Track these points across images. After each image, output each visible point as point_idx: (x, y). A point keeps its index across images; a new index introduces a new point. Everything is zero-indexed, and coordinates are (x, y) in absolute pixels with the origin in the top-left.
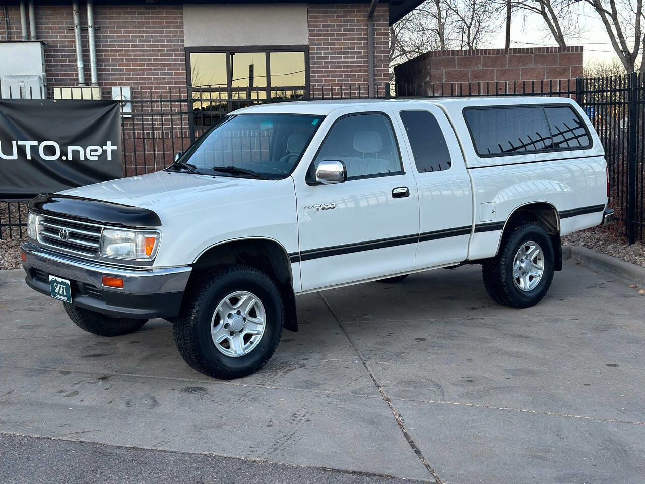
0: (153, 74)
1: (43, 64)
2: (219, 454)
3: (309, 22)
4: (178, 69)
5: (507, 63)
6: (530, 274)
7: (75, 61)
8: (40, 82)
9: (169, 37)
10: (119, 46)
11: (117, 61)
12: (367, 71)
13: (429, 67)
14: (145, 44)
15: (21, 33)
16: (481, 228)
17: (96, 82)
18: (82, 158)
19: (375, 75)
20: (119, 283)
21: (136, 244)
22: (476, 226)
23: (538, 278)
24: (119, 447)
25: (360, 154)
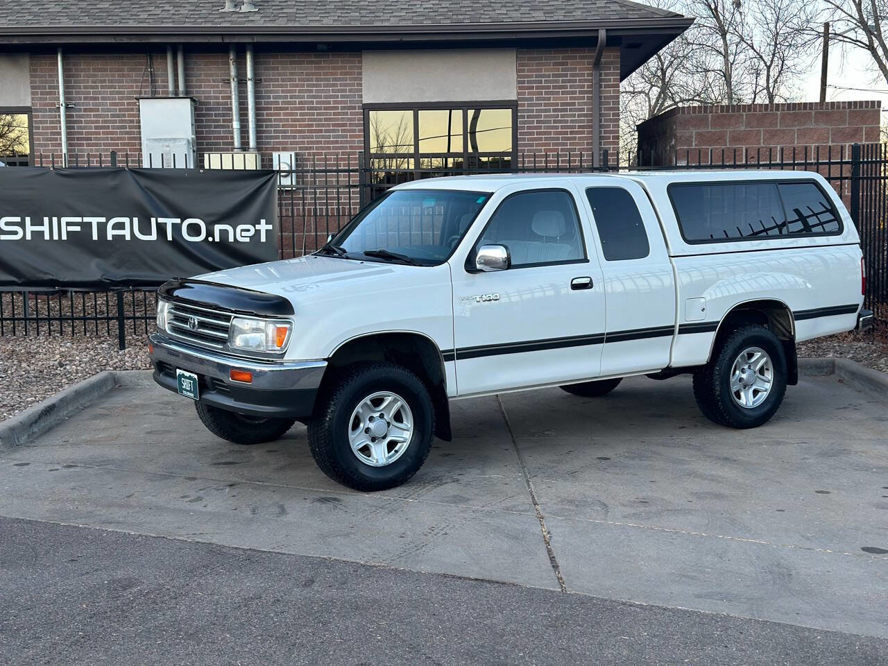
0: (323, 137)
1: (192, 125)
2: (339, 558)
3: (518, 71)
4: (354, 131)
5: (779, 122)
6: (754, 387)
7: (231, 121)
8: (188, 147)
9: (344, 91)
10: (282, 103)
11: (281, 120)
12: (591, 132)
13: (675, 127)
14: (315, 100)
15: (167, 87)
16: (687, 329)
17: (254, 146)
18: (231, 239)
19: (601, 138)
20: (247, 377)
21: (267, 335)
22: (680, 326)
23: (765, 393)
24: (236, 548)
25: (539, 238)
